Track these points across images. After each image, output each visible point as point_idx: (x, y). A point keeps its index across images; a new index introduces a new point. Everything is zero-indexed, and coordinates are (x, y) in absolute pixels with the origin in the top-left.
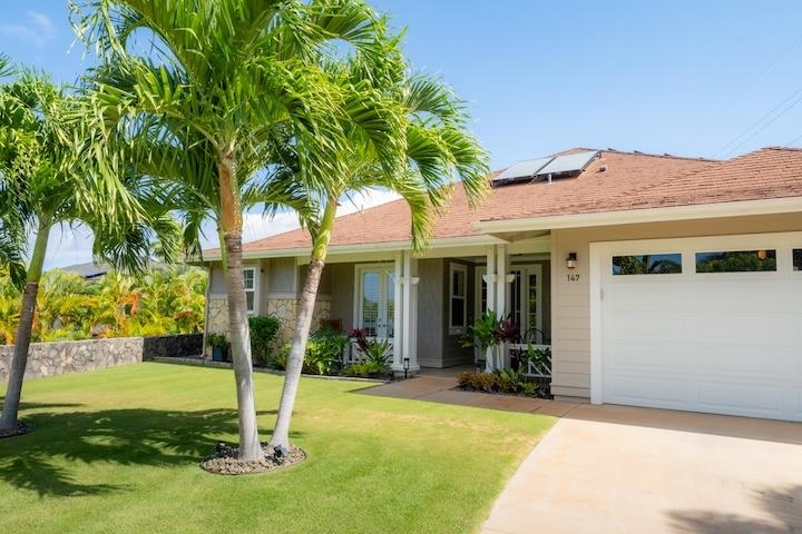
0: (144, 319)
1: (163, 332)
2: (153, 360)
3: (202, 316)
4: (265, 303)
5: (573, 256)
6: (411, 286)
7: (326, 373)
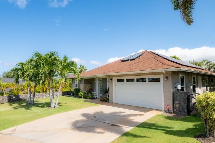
2: (64, 96)
4: (79, 86)
5: (111, 79)
7: (84, 98)
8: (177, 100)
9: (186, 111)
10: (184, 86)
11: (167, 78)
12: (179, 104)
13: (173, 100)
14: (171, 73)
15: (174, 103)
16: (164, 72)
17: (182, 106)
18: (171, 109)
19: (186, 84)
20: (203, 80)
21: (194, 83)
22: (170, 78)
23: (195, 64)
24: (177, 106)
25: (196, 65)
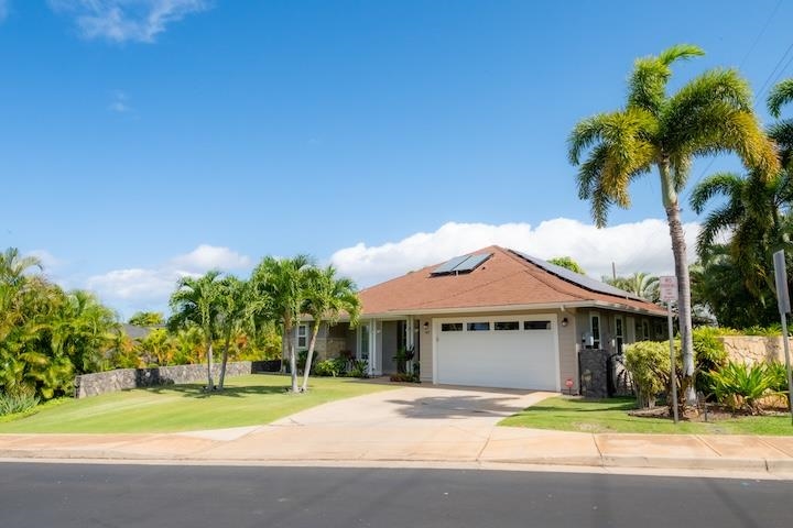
0: (249, 351)
1: (259, 359)
2: (257, 373)
3: (280, 349)
5: (426, 324)
6: (377, 334)
7: (336, 376)
8: (587, 368)
9: (605, 388)
10: (600, 340)
11: (565, 320)
12: (592, 374)
13: (580, 367)
14: (573, 312)
15: (581, 373)
16: (563, 309)
17: (598, 380)
18: (577, 386)
19: (604, 335)
20: (637, 326)
21: (619, 333)
22: (573, 321)
23: (618, 285)
24: (588, 379)
25: (621, 287)
